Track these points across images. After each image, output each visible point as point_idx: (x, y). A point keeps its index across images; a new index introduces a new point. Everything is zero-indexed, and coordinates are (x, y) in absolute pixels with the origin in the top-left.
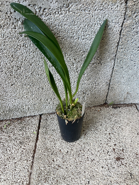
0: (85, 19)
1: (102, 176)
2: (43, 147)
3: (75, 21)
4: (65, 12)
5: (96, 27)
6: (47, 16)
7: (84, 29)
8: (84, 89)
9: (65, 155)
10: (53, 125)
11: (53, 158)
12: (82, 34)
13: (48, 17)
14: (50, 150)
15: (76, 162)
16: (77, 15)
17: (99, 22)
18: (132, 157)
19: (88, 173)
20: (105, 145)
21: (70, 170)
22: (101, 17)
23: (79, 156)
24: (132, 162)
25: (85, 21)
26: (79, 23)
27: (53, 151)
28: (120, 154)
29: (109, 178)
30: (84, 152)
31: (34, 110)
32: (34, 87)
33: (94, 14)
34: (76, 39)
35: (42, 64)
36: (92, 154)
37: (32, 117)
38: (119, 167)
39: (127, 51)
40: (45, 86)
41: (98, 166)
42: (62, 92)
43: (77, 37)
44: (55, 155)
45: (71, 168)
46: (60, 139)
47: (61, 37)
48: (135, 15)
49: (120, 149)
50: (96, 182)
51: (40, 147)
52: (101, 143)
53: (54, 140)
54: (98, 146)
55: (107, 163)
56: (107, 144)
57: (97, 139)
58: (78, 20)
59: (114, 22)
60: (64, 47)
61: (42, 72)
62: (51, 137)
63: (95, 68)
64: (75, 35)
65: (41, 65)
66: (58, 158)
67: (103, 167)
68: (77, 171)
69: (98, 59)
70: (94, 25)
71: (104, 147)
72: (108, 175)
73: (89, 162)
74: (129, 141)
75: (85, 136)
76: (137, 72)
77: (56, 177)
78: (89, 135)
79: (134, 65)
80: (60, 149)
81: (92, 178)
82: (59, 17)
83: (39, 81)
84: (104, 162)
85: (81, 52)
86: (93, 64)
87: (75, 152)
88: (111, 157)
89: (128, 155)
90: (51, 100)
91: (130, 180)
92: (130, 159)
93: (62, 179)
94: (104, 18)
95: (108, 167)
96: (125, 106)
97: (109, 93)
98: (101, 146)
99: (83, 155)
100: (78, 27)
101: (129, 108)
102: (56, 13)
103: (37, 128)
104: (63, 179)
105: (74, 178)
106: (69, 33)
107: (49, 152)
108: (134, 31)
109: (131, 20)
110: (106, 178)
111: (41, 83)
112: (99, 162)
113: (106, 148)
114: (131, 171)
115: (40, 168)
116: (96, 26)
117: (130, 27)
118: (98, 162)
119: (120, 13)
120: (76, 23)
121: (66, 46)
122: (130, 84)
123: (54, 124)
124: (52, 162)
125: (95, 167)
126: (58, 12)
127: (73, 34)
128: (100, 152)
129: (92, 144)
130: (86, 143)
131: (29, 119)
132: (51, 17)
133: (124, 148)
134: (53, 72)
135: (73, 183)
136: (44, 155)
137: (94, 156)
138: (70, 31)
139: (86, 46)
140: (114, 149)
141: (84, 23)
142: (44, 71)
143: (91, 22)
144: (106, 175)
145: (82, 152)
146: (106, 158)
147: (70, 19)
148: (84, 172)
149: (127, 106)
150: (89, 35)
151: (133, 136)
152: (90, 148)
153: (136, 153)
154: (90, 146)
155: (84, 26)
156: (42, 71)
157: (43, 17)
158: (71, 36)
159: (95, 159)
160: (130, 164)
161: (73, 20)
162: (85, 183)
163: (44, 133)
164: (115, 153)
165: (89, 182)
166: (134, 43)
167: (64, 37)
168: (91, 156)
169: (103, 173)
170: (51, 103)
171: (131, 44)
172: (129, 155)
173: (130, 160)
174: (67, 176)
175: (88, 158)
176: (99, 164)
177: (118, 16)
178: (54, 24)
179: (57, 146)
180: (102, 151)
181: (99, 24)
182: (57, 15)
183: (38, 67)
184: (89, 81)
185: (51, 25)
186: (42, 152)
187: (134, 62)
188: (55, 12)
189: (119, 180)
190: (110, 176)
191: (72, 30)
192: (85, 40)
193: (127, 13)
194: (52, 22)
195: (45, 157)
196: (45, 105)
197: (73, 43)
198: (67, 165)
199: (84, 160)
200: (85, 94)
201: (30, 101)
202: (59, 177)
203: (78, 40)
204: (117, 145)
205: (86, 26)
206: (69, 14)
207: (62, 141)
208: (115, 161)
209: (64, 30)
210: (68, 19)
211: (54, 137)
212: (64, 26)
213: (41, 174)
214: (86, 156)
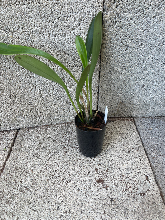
0: (53, 11)
1: (75, 201)
2: (13, 166)
3: (41, 12)
4: (27, 3)
5: (69, 21)
6: (6, 7)
7: (54, 23)
8: (67, 98)
9: (37, 175)
10: (30, 141)
11: (21, 180)
12: (53, 28)
13: (8, 9)
14: (19, 170)
15: (48, 184)
16: (42, 6)
17: (71, 14)
18: (117, 179)
19: (60, 197)
20: (87, 165)
21: (39, 192)
22: (73, 8)
23: (53, 177)
24: (116, 185)
25: (53, 13)
26: (46, 15)
27: (24, 171)
28: (103, 175)
29: (83, 203)
30: (60, 173)
31: (9, 123)
32: (4, 95)
33: (63, 5)
34: (46, 35)
35: (9, 65)
36: (69, 175)
37: (7, 131)
38: (98, 190)
39: (113, 50)
40: (18, 93)
41: (74, 188)
42: (40, 102)
43: (47, 33)
44: (25, 176)
45: (40, 190)
46: (35, 157)
47: (27, 33)
48: (115, 4)
49: (105, 169)
50: (68, 207)
51: (8, 166)
52: (83, 163)
53: (27, 158)
54: (79, 165)
55: (84, 186)
56: (90, 163)
57: (79, 158)
58: (45, 12)
59: (90, 13)
60: (33, 44)
61: (11, 76)
62: (25, 154)
63: (76, 72)
64: (44, 30)
65: (8, 67)
66: (28, 179)
67: (80, 190)
68: (47, 195)
69: (78, 60)
70: (66, 18)
71: (86, 167)
72: (84, 199)
73: (64, 184)
74: (117, 160)
75: (66, 154)
76: (129, 77)
77: (20, 201)
78: (70, 152)
79: (124, 68)
80: (32, 169)
81: (63, 203)
82: (21, 8)
83: (9, 87)
84: (81, 184)
85: (56, 51)
86: (74, 67)
87: (50, 172)
88: (91, 178)
89: (112, 177)
90: (28, 111)
91: (110, 206)
92: (114, 181)
93: (26, 204)
94: (78, 9)
95: (85, 190)
96: (120, 120)
97: (99, 104)
98: (82, 165)
99: (58, 176)
100: (47, 20)
101: (125, 122)
102: (17, 3)
103: (10, 144)
104: (28, 203)
105: (41, 203)
106: (36, 27)
107: (18, 172)
108: (116, 24)
109: (111, 12)
110: (80, 203)
111: (11, 89)
112: (76, 184)
113: (87, 168)
114: (112, 196)
115: (3, 190)
116: (68, 19)
117: (111, 20)
118: (74, 184)
119: (96, 3)
120: (43, 15)
121: (35, 43)
122: (122, 92)
123: (32, 139)
124: (20, 183)
125: (70, 189)
126: (18, 2)
127: (42, 29)
128: (79, 172)
129: (71, 163)
130: (64, 162)
131: (3, 135)
132: (11, 8)
133: (109, 169)
134: (25, 76)
135: (39, 208)
136: (12, 175)
137: (71, 177)
138: (37, 24)
139: (60, 44)
140: (97, 170)
141: (53, 15)
142: (13, 75)
143: (61, 14)
144: (81, 199)
145: (58, 172)
146: (85, 180)
147: (35, 11)
148: (54, 195)
149: (123, 120)
150: (61, 30)
151: (123, 155)
152: (68, 168)
153: (123, 174)
154: (68, 165)
155: (54, 18)
156: (10, 74)
157: (2, 8)
158: (39, 31)
159: (72, 181)
160: (113, 187)
161: (38, 11)
162: (54, 209)
163: (17, 150)
164: (97, 174)
165: (58, 207)
166: (119, 40)
167: (31, 33)
168: (67, 177)
169: (78, 197)
170: (28, 115)
171: (115, 42)
172: (114, 176)
173: (114, 183)
174: (34, 200)
175: (63, 179)
176: (75, 186)
177: (94, 6)
178: (16, 16)
179: (30, 165)
180: (82, 171)
181: (72, 17)
182: (18, 6)
183: (4, 70)
184: (71, 88)
185: (12, 18)
186: (10, 171)
187: (124, 65)
188: (15, 3)
189: (95, 206)
190: (86, 201)
191: (40, 23)
192: (58, 36)
193: (105, 3)
194: (13, 15)
195: (12, 177)
196: (21, 117)
197: (43, 40)
198: (37, 187)
199: (58, 182)
200: (69, 105)
201: (2, 112)
202: (24, 201)
203: (49, 36)
204: (101, 165)
205: (57, 19)
206: (33, 5)
207: (37, 160)
208: (95, 183)
209: (29, 23)
210: (32, 11)
211: (29, 154)
212: (29, 18)
213: (4, 197)
214: (62, 178)
